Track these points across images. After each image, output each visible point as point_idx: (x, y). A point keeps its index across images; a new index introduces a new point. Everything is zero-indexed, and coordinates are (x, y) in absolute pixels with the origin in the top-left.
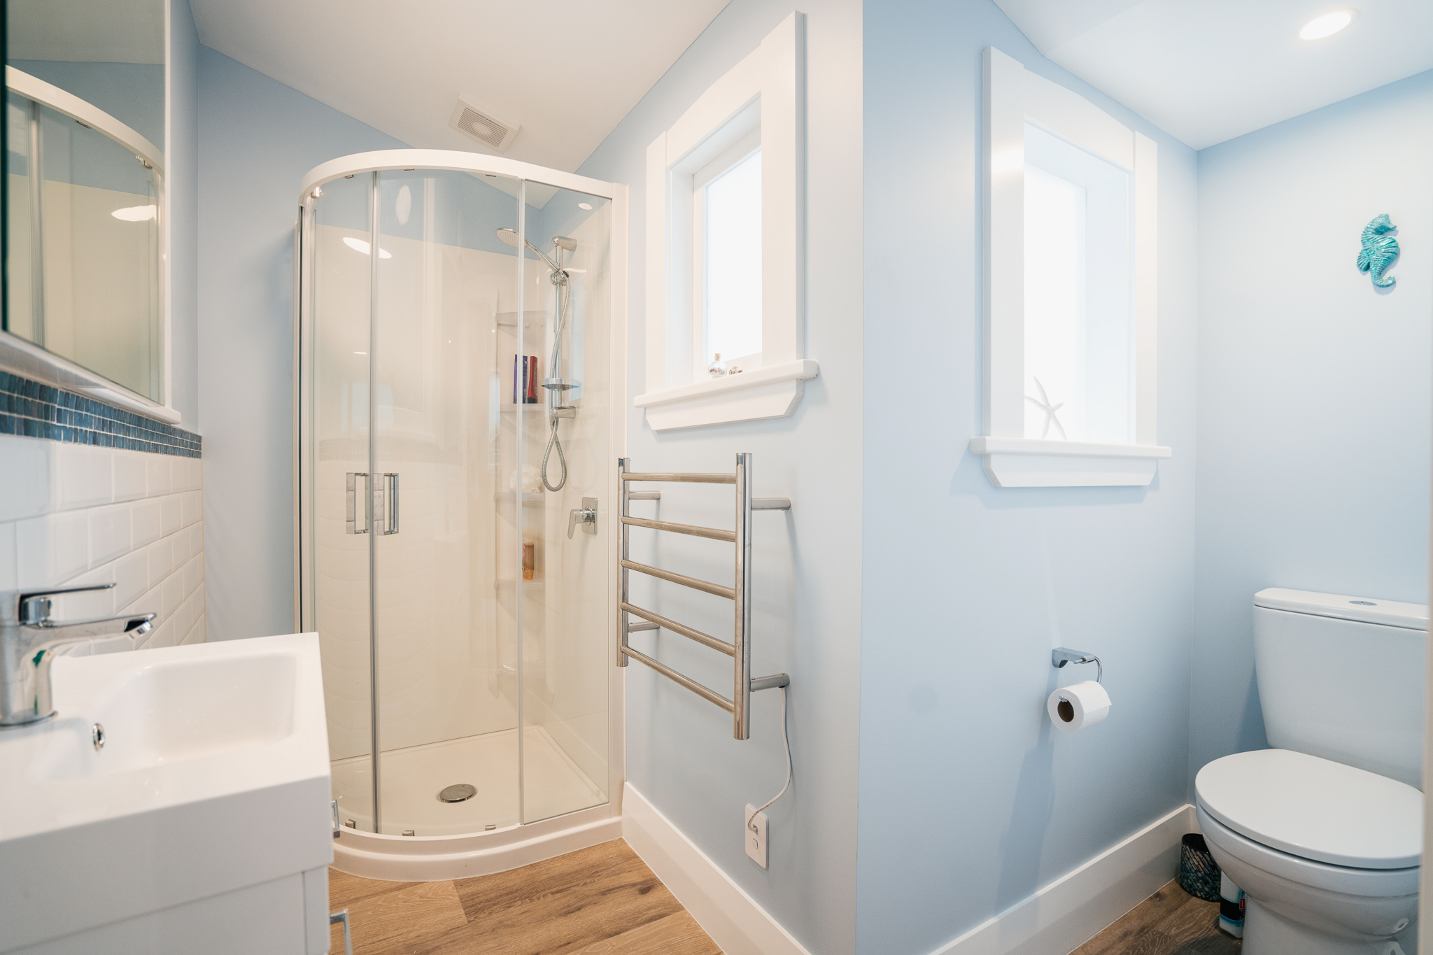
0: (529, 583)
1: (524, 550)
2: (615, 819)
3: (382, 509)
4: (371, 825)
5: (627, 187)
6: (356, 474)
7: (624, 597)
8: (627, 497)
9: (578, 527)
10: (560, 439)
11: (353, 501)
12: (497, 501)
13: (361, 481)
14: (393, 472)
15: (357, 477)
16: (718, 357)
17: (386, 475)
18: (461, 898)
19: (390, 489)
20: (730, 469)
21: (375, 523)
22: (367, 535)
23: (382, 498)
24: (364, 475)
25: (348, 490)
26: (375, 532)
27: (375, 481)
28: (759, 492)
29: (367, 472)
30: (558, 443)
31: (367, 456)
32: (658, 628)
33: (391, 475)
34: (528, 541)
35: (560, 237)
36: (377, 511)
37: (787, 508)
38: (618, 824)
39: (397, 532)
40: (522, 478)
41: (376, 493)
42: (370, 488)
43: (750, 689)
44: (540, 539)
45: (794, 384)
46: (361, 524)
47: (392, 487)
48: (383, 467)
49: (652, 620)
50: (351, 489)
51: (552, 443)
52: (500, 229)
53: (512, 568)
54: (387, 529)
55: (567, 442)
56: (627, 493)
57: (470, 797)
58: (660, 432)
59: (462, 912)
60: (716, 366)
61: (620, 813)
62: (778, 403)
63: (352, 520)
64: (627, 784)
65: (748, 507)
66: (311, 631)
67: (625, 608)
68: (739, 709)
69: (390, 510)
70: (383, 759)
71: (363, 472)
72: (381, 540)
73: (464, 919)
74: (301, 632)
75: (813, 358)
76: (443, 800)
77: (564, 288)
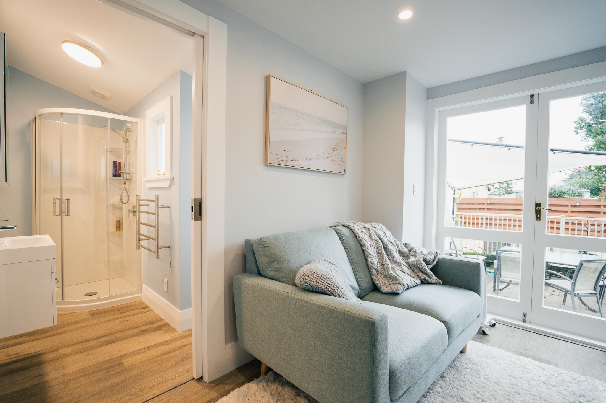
0: (118, 232)
1: (117, 222)
2: (140, 295)
3: (65, 209)
4: (61, 298)
5: (143, 119)
6: (56, 199)
7: (138, 231)
8: (139, 205)
9: (131, 214)
10: (127, 188)
11: (55, 207)
12: (107, 207)
13: (58, 201)
14: (68, 198)
15: (56, 200)
16: (159, 171)
17: (66, 199)
18: (89, 314)
19: (67, 203)
20: (154, 198)
21: (63, 213)
22: (60, 216)
23: (65, 206)
24: (59, 199)
25: (54, 203)
26: (62, 215)
27: (63, 201)
28: (161, 204)
29: (60, 198)
30: (126, 189)
31: (60, 192)
32: (149, 240)
33: (68, 199)
34: (118, 219)
35: (126, 128)
36: (63, 209)
37: (170, 207)
38: (141, 296)
39: (70, 215)
40: (116, 200)
41: (63, 204)
42: (61, 203)
43: (159, 248)
44: (122, 219)
45: (169, 180)
46: (58, 213)
47: (68, 202)
48: (65, 197)
49: (147, 237)
50: (55, 203)
51: (124, 189)
52: (105, 126)
53: (113, 228)
54: (66, 214)
55: (129, 189)
56: (139, 204)
57: (95, 294)
58: (149, 188)
59: (90, 316)
60: (158, 173)
61: (141, 293)
62: (166, 184)
63: (55, 212)
64: (143, 285)
65: (158, 207)
66: (40, 235)
67: (139, 234)
68: (157, 252)
69: (67, 209)
70: (65, 289)
71: (58, 198)
72: (65, 218)
73: (90, 317)
74: (36, 235)
75: (173, 175)
76: (86, 296)
77: (127, 143)
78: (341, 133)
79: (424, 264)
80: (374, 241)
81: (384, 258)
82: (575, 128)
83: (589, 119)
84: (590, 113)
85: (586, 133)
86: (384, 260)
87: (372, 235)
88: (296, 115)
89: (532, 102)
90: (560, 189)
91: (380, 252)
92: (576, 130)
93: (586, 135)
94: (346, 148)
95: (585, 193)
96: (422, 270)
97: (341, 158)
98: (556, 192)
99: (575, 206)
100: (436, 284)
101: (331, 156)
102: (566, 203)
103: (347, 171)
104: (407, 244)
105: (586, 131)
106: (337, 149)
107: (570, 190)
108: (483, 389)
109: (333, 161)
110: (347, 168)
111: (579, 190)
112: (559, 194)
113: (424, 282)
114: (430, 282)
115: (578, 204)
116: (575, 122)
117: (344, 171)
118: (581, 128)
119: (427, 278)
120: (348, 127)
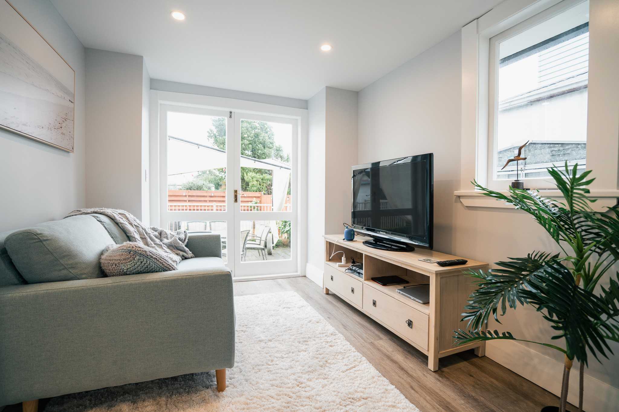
78: (70, 101)
79: (181, 242)
80: (134, 226)
81: (149, 242)
82: (208, 136)
83: (215, 131)
84: (217, 127)
85: (214, 141)
86: (150, 244)
87: (131, 221)
88: (27, 62)
89: (231, 117)
90: (197, 184)
91: (143, 237)
92: (208, 138)
93: (214, 143)
94: (73, 121)
95: (212, 187)
96: (179, 248)
97: (70, 132)
98: (195, 185)
99: (211, 197)
100: (192, 258)
101: (61, 127)
102: (205, 194)
103: (74, 149)
104: (154, 228)
105: (214, 140)
106: (66, 119)
107: (204, 184)
108: (242, 321)
109: (63, 134)
110: (74, 146)
111: (209, 185)
112: (197, 187)
113: (184, 258)
114: (187, 257)
115: (213, 195)
116: (208, 132)
117: (73, 148)
118: (211, 137)
119: (185, 254)
120: (75, 95)
